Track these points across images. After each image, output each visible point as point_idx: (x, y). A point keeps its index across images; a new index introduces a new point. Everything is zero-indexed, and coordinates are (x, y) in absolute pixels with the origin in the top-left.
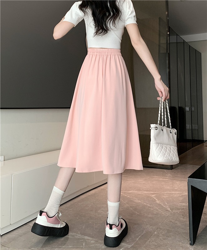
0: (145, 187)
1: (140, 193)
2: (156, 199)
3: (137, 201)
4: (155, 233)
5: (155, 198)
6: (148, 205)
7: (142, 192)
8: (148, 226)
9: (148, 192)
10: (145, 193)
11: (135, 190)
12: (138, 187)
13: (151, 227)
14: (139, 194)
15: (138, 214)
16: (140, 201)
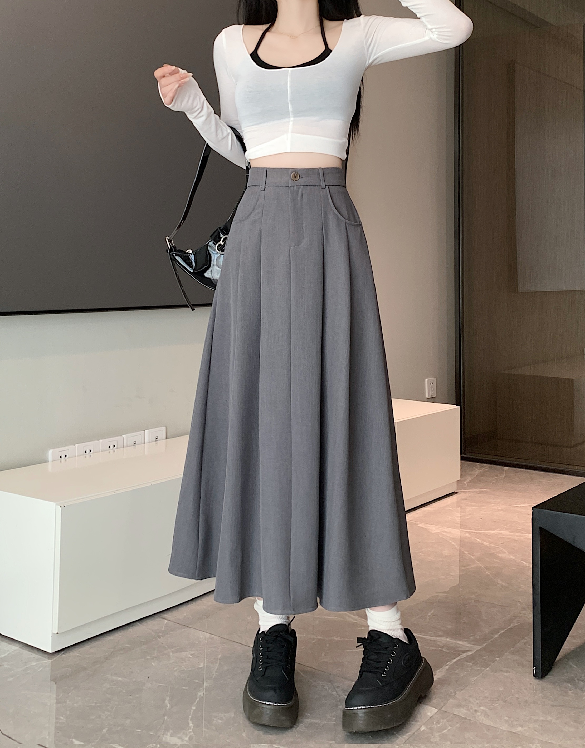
3: (506, 556)
11: (506, 529)
14: (515, 541)
16: (512, 557)
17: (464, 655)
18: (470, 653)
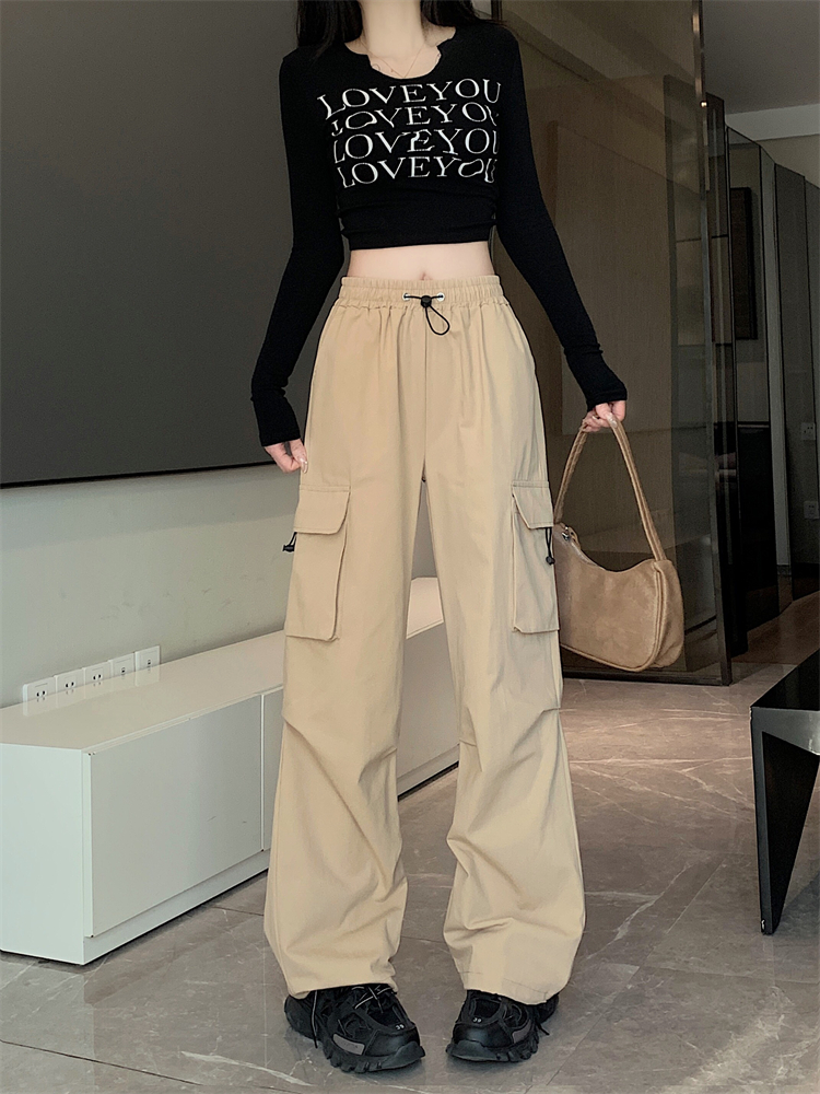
0: (651, 747)
1: (639, 763)
2: (700, 781)
3: (638, 788)
5: (693, 778)
6: (677, 798)
7: (645, 763)
9: (665, 761)
11: (624, 757)
14: (639, 769)
15: (652, 822)
16: (647, 789)
17: (644, 907)
18: (649, 905)
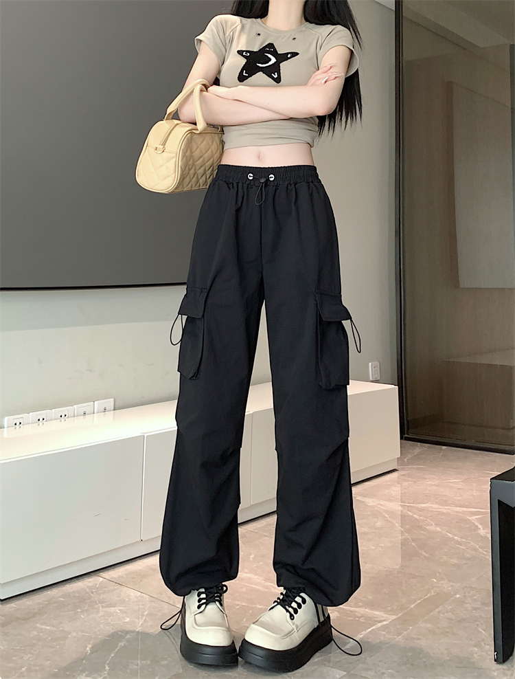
0: (460, 498)
1: (444, 509)
3: (432, 528)
4: (458, 596)
5: (477, 524)
6: (456, 538)
7: (449, 509)
8: (442, 582)
9: (465, 509)
10: (457, 512)
11: (437, 503)
12: (445, 496)
13: (452, 584)
14: (443, 514)
15: (427, 555)
16: (438, 529)
